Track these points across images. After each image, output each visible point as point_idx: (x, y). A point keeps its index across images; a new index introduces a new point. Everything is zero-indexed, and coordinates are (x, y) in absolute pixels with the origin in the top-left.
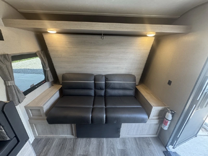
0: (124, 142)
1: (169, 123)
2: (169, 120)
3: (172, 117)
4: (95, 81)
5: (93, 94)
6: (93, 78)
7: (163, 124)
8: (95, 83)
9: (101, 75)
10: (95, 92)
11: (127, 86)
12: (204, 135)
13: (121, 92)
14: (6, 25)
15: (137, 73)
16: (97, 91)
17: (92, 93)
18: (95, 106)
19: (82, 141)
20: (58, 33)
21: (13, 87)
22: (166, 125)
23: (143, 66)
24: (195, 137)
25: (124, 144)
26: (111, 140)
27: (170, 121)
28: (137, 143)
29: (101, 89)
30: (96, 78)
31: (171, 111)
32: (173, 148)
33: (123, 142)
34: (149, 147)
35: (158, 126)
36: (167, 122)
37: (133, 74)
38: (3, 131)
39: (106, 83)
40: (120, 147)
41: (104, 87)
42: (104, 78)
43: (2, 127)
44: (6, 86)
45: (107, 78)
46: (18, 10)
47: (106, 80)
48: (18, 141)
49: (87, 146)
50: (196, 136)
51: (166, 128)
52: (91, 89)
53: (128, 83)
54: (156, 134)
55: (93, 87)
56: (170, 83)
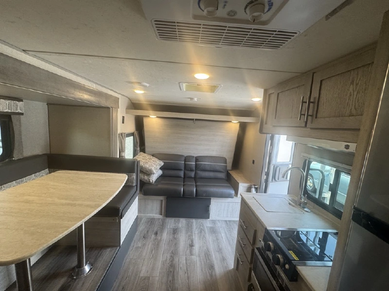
4: (185, 162)
5: (182, 176)
6: (183, 159)
8: (185, 164)
9: (191, 156)
10: (184, 173)
11: (218, 168)
13: (212, 174)
15: (229, 155)
16: (186, 172)
17: (182, 174)
18: (185, 183)
20: (157, 117)
23: (233, 149)
25: (213, 224)
26: (200, 221)
29: (192, 170)
30: (187, 159)
31: (255, 185)
37: (224, 156)
39: (196, 164)
40: (209, 225)
41: (194, 169)
42: (194, 159)
45: (197, 159)
46: (132, 101)
47: (196, 162)
52: (181, 170)
53: (219, 165)
55: (183, 168)
56: (253, 162)
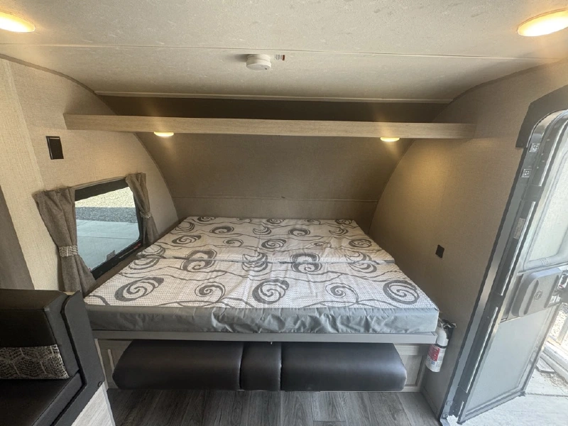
0: (331, 402)
1: (441, 354)
2: (441, 347)
3: (449, 337)
7: (429, 357)
12: (557, 396)
14: (70, 126)
21: (73, 261)
22: (436, 360)
24: (519, 396)
25: (331, 408)
26: (297, 398)
27: (444, 347)
28: (365, 407)
31: (445, 321)
32: (458, 423)
33: (330, 404)
34: (395, 419)
35: (418, 361)
36: (438, 352)
40: (319, 415)
43: (57, 348)
44: (60, 258)
46: (96, 92)
48: (84, 383)
49: (238, 410)
50: (523, 394)
51: (436, 367)
54: (416, 384)
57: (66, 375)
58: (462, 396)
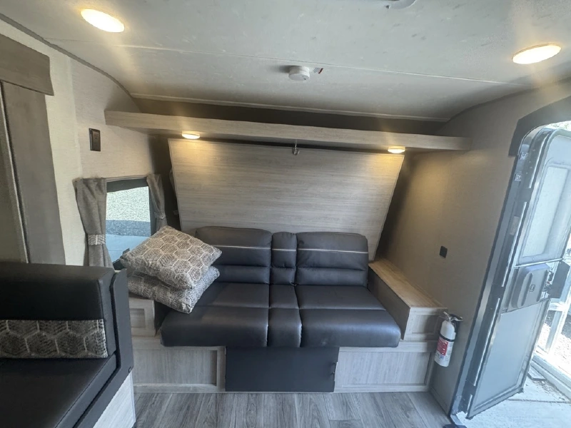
0: (345, 402)
1: (449, 348)
2: (449, 340)
3: (456, 331)
4: (272, 247)
5: (266, 279)
6: (268, 240)
7: (438, 352)
8: (272, 252)
9: (287, 233)
10: (271, 274)
11: (349, 262)
12: (550, 402)
13: (334, 276)
14: (109, 121)
15: (371, 231)
16: (276, 270)
17: (264, 275)
18: (274, 306)
19: (238, 402)
21: (101, 250)
22: (445, 354)
23: (382, 215)
24: (518, 393)
25: (345, 408)
26: (311, 399)
27: (452, 341)
28: (378, 406)
29: (288, 267)
30: (276, 240)
32: (467, 418)
33: (344, 404)
34: (408, 417)
35: (426, 359)
36: (446, 345)
37: (362, 233)
38: (104, 332)
39: (298, 253)
40: (334, 415)
41: (294, 263)
42: (294, 240)
43: (103, 323)
44: (87, 246)
45: (301, 240)
46: (131, 94)
47: (298, 246)
48: (118, 365)
49: (252, 412)
50: (521, 391)
51: (444, 362)
52: (263, 266)
53: (351, 253)
54: (425, 384)
55: (267, 262)
56: (443, 252)
57: (105, 354)
58: (470, 389)
